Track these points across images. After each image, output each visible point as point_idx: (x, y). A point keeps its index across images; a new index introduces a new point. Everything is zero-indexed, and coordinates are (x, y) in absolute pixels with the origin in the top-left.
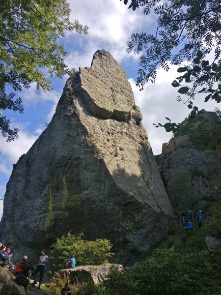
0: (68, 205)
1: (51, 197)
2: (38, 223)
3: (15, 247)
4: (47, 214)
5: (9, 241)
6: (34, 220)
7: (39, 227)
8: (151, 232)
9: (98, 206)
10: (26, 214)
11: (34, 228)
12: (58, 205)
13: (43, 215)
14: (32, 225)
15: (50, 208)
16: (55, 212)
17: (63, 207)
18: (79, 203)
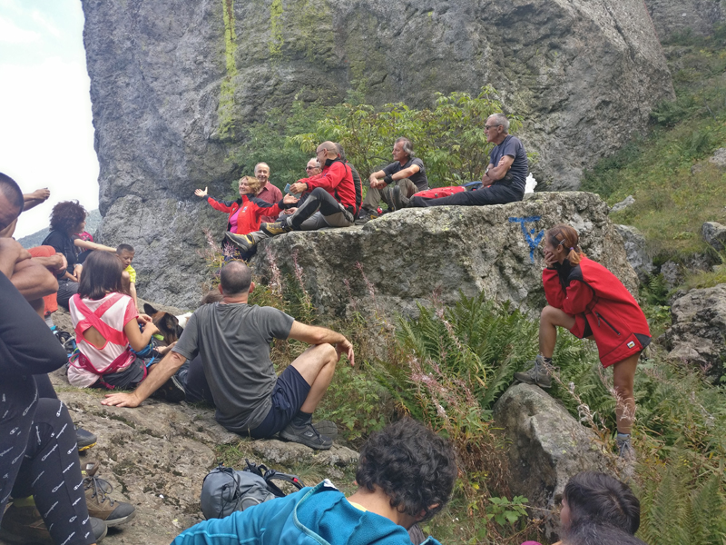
0: (291, 39)
1: (226, 19)
2: (197, 116)
3: (139, 199)
4: (222, 82)
5: (119, 182)
6: (182, 108)
7: (202, 128)
8: (590, 122)
9: (399, 34)
10: (152, 90)
11: (188, 135)
12: (255, 45)
13: (210, 87)
14: (180, 126)
15: (229, 60)
16: (249, 71)
17: (272, 50)
18: (327, 27)
